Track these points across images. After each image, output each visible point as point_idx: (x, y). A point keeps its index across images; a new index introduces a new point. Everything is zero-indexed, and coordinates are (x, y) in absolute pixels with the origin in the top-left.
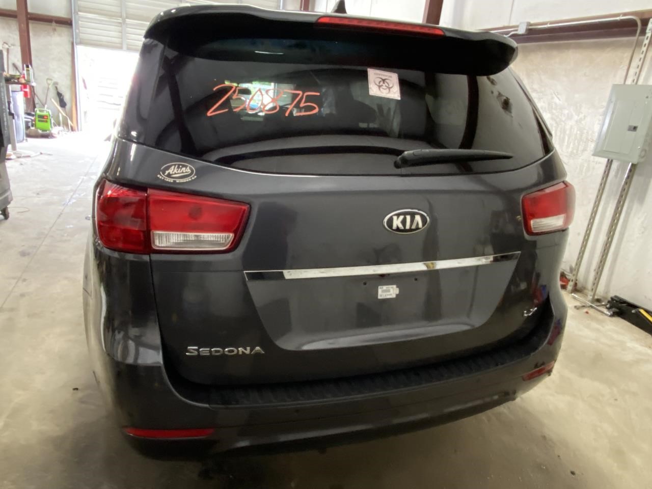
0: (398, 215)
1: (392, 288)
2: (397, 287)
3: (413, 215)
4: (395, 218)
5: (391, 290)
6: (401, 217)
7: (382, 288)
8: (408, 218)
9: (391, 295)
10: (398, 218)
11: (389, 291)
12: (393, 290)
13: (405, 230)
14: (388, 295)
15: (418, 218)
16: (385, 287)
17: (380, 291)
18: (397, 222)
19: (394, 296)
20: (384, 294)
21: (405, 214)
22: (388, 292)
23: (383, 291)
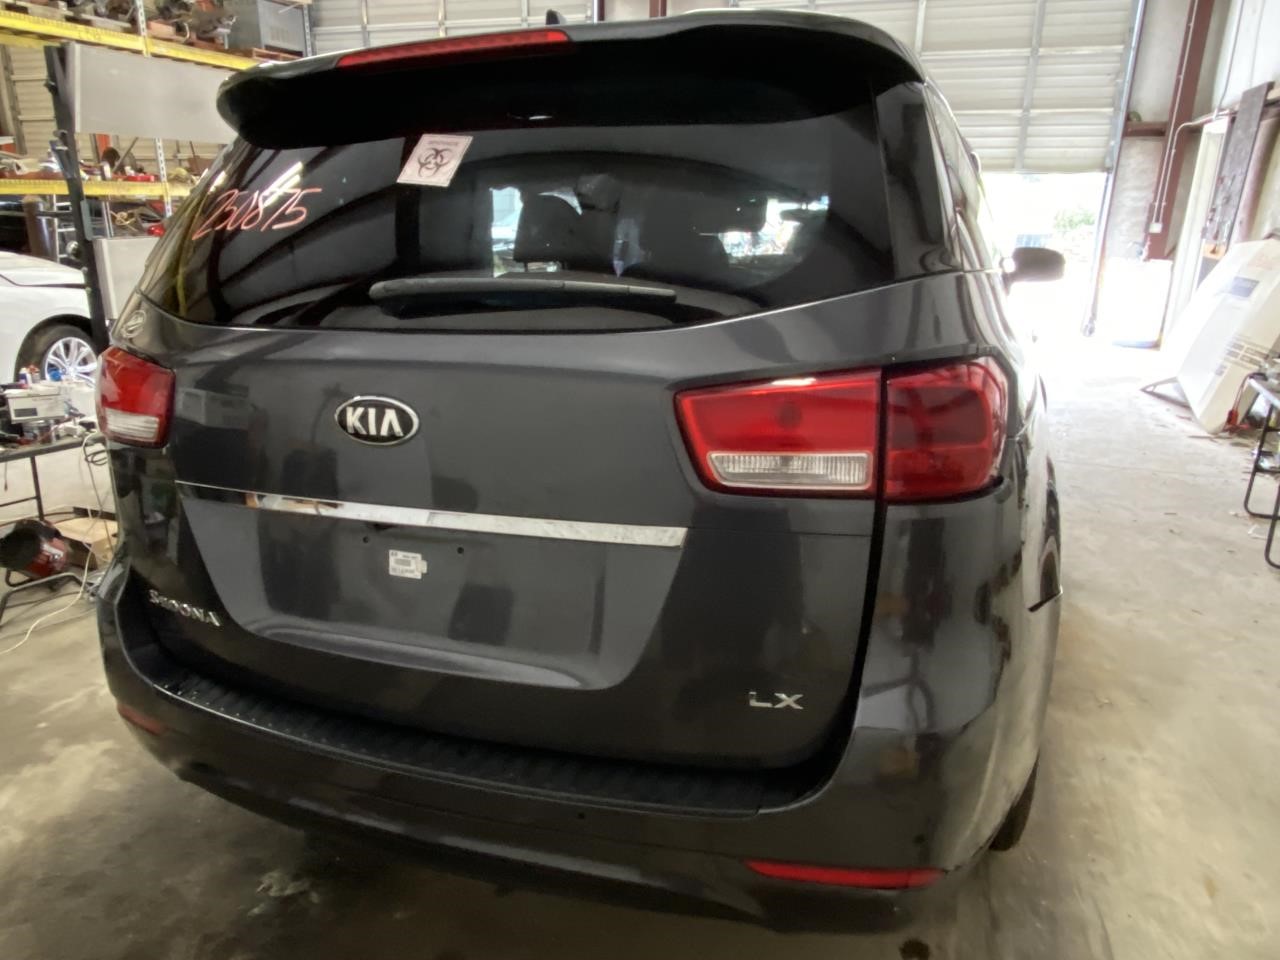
0: (355, 405)
1: (414, 558)
2: (424, 558)
3: (381, 409)
4: (350, 410)
5: (413, 562)
6: (360, 410)
7: (396, 555)
8: (372, 412)
9: (412, 572)
10: (355, 410)
11: (408, 563)
12: (416, 563)
13: (368, 437)
14: (407, 571)
15: (390, 416)
16: (401, 555)
17: (392, 560)
18: (353, 418)
19: (419, 576)
20: (401, 567)
21: (366, 405)
22: (407, 565)
23: (399, 562)
